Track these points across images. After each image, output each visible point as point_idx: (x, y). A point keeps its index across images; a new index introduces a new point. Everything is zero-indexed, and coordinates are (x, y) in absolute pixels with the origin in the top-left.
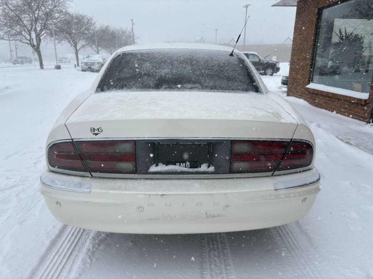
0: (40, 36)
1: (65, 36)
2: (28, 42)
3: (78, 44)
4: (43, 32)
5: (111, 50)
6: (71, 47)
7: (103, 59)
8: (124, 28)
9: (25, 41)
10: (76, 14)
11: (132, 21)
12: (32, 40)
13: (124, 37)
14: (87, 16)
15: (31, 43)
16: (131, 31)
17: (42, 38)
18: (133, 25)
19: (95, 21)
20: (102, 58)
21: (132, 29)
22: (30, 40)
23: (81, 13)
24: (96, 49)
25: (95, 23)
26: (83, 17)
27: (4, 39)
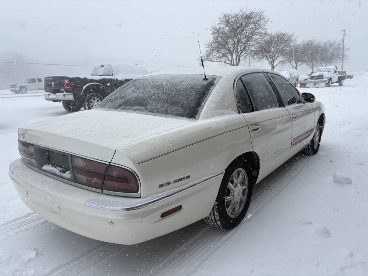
0: (240, 57)
1: (265, 55)
2: (230, 62)
3: (275, 62)
4: (243, 53)
5: (312, 64)
6: (268, 64)
7: (290, 75)
8: (332, 40)
9: (228, 62)
10: (278, 33)
11: (344, 32)
12: (233, 60)
13: (331, 50)
14: (288, 34)
15: (232, 64)
16: (341, 42)
17: (241, 58)
18: (344, 35)
19: (295, 37)
20: (290, 73)
21: (343, 41)
22: (231, 61)
23: (283, 31)
24: (295, 65)
25: (295, 40)
26: (284, 35)
27: (213, 61)
